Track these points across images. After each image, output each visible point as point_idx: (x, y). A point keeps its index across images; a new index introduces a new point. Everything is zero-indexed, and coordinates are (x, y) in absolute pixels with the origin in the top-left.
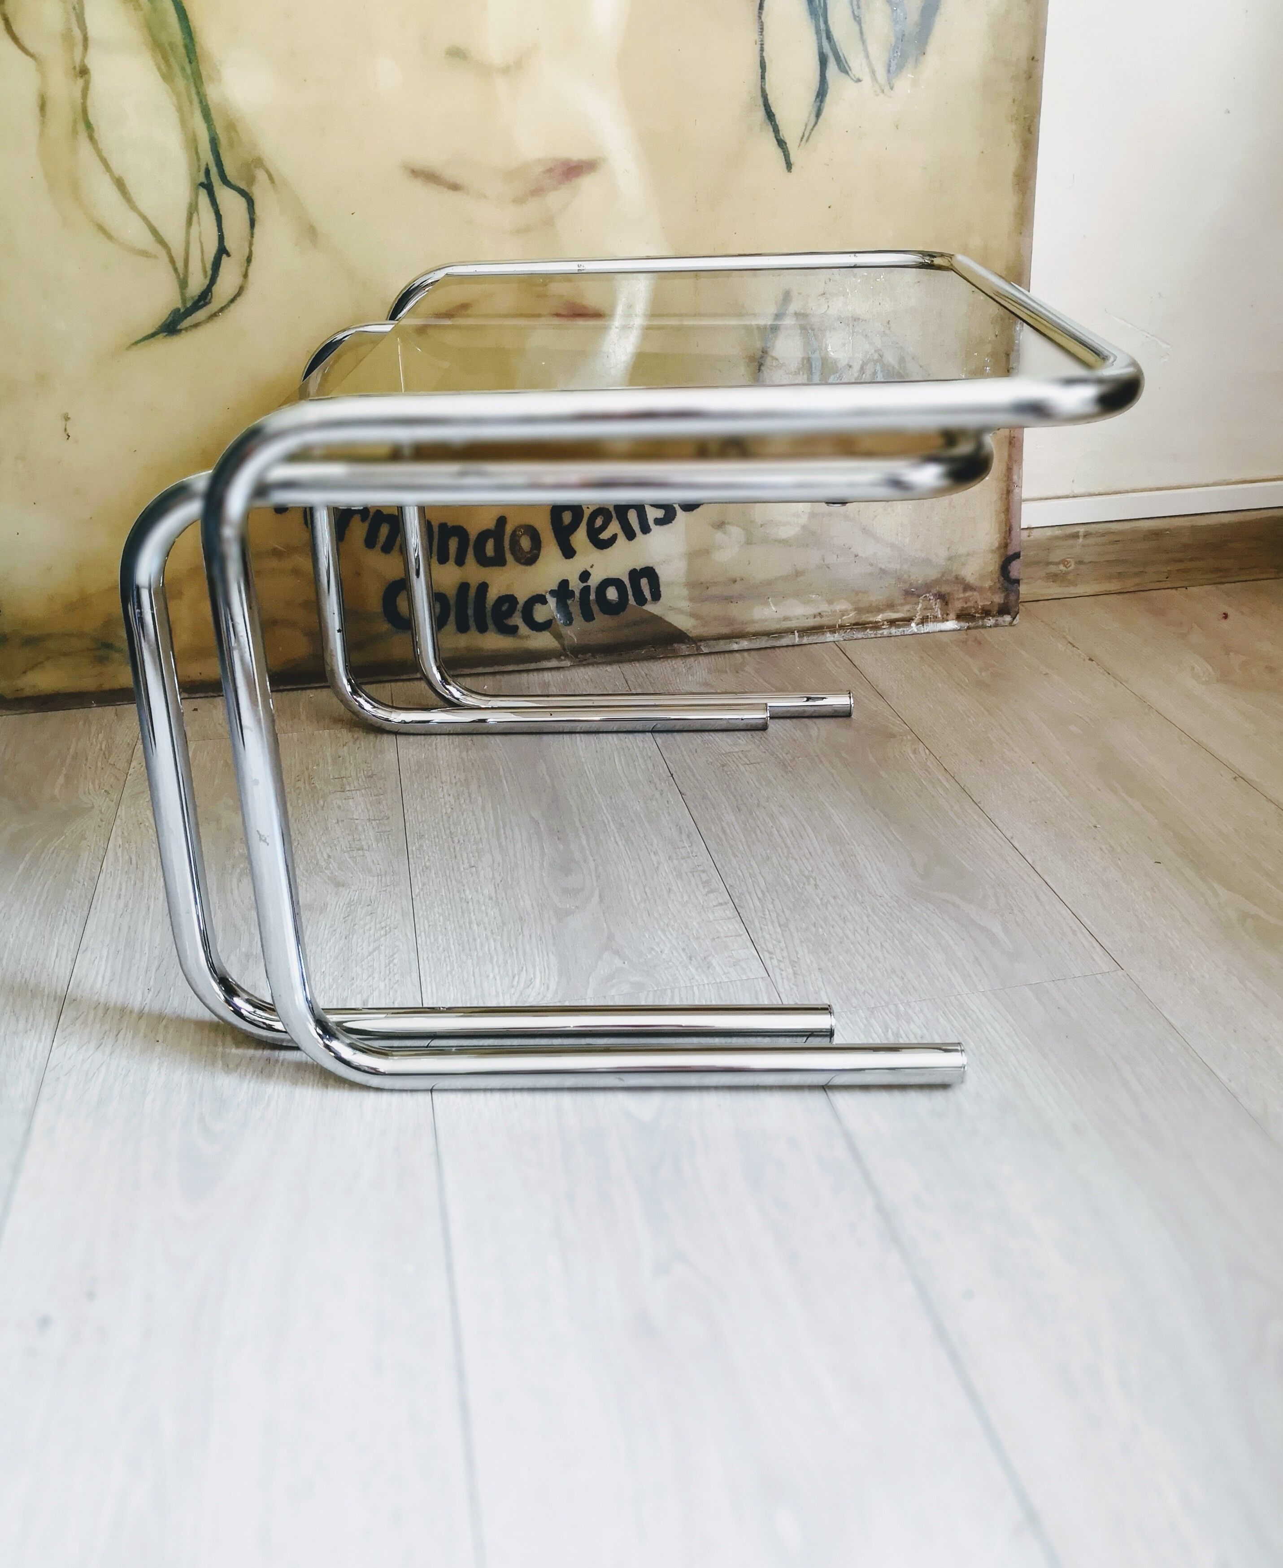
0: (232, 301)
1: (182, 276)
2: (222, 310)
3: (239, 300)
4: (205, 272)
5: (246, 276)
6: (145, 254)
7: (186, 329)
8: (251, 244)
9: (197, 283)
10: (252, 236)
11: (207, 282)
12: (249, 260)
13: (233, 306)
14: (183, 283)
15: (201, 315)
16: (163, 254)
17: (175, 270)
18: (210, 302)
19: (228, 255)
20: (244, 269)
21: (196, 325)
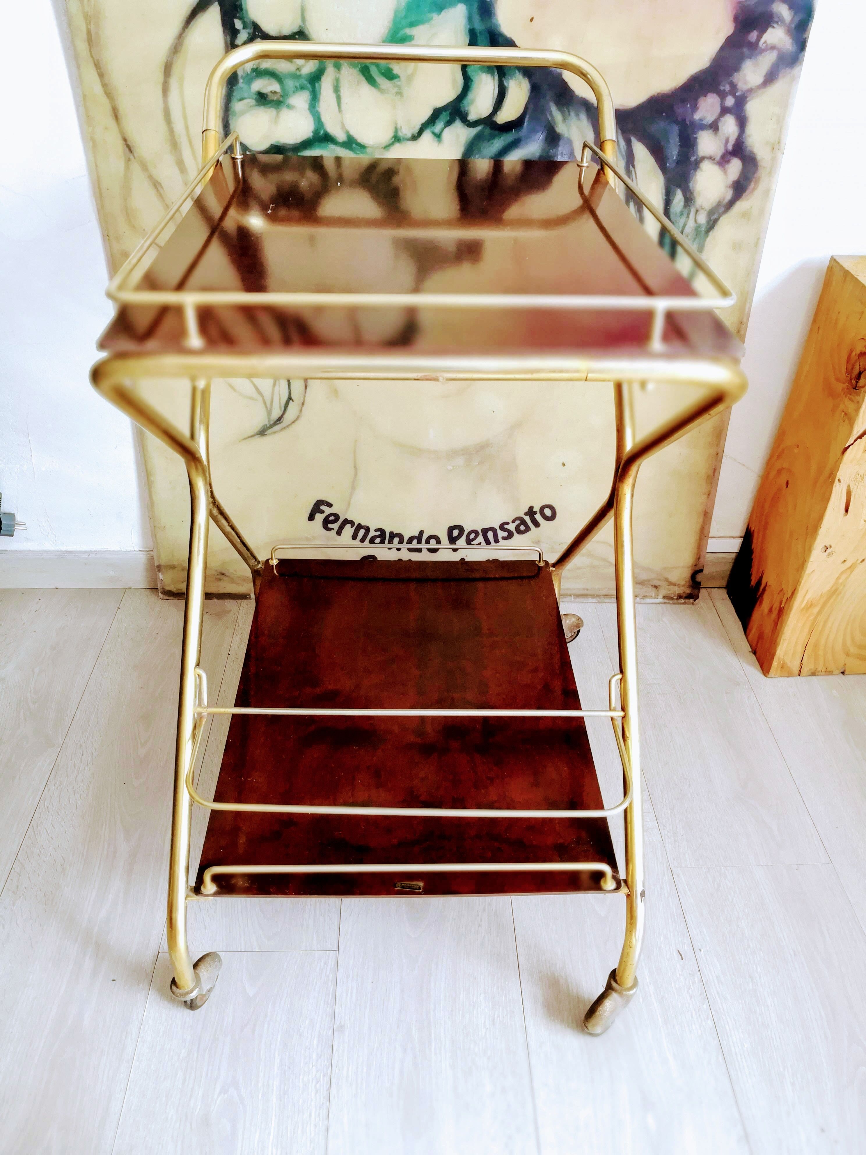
0: (293, 422)
1: (269, 410)
2: (288, 426)
3: (297, 423)
4: (280, 408)
5: (301, 411)
6: (251, 398)
7: (269, 434)
8: (305, 396)
9: (276, 413)
10: (305, 392)
11: (281, 413)
12: (303, 404)
13: (293, 425)
14: (269, 413)
15: (276, 428)
16: (260, 399)
17: (266, 407)
18: (282, 422)
19: (293, 400)
20: (300, 409)
21: (275, 433)
